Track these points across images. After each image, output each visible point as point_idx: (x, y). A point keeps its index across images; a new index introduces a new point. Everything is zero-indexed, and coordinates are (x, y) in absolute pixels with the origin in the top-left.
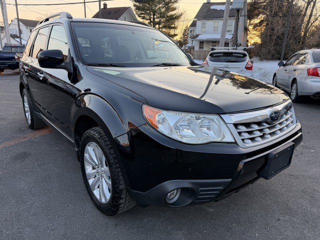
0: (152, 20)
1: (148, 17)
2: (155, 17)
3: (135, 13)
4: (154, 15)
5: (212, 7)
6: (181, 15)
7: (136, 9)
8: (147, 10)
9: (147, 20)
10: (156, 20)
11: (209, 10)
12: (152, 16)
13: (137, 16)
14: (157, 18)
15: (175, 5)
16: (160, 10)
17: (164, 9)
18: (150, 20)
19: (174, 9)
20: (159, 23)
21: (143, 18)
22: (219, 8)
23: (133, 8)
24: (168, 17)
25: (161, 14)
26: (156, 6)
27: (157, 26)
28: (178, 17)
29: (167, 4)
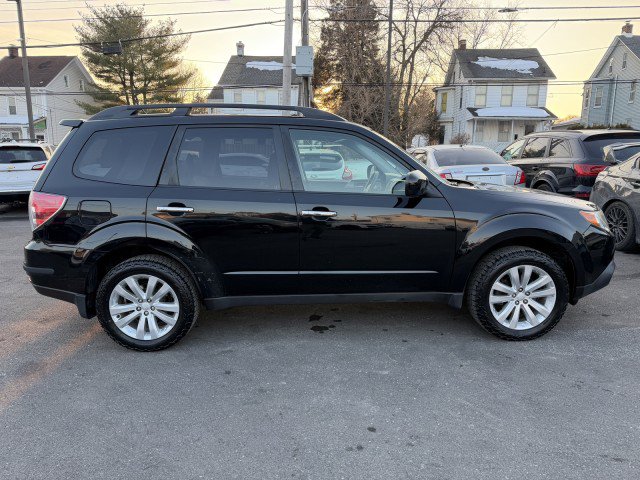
0: (128, 83)
1: (119, 79)
2: (134, 78)
3: (88, 69)
4: (131, 74)
6: (190, 75)
7: (90, 61)
8: (114, 64)
9: (116, 83)
10: (137, 84)
12: (127, 77)
13: (93, 76)
14: (138, 80)
15: (175, 57)
16: (144, 65)
17: (151, 63)
18: (123, 83)
19: (174, 64)
20: (144, 91)
21: (108, 79)
23: (83, 60)
24: (161, 79)
25: (145, 72)
26: (134, 57)
27: (140, 97)
28: (182, 80)
29: (157, 54)
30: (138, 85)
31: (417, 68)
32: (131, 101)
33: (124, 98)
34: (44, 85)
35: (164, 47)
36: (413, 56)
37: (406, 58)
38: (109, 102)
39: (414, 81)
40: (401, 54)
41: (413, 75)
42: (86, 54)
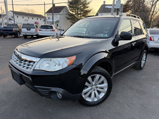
0: (77, 12)
1: (75, 11)
2: (78, 11)
3: (68, 9)
4: (78, 10)
5: (106, 7)
6: (91, 10)
7: (69, 7)
8: (74, 8)
9: (74, 12)
11: (105, 8)
12: (77, 11)
13: (69, 10)
14: (79, 11)
15: (88, 5)
17: (83, 7)
19: (87, 7)
20: (80, 14)
22: (109, 7)
24: (84, 11)
25: (81, 9)
26: (79, 6)
27: (79, 15)
28: (89, 11)
29: (84, 5)
30: (79, 12)
31: (157, 6)
32: (77, 16)
33: (75, 16)
34: (59, 13)
35: (86, 3)
36: (156, 2)
37: (153, 4)
38: (72, 17)
39: (155, 10)
40: (152, 2)
41: (155, 9)
42: (68, 5)
